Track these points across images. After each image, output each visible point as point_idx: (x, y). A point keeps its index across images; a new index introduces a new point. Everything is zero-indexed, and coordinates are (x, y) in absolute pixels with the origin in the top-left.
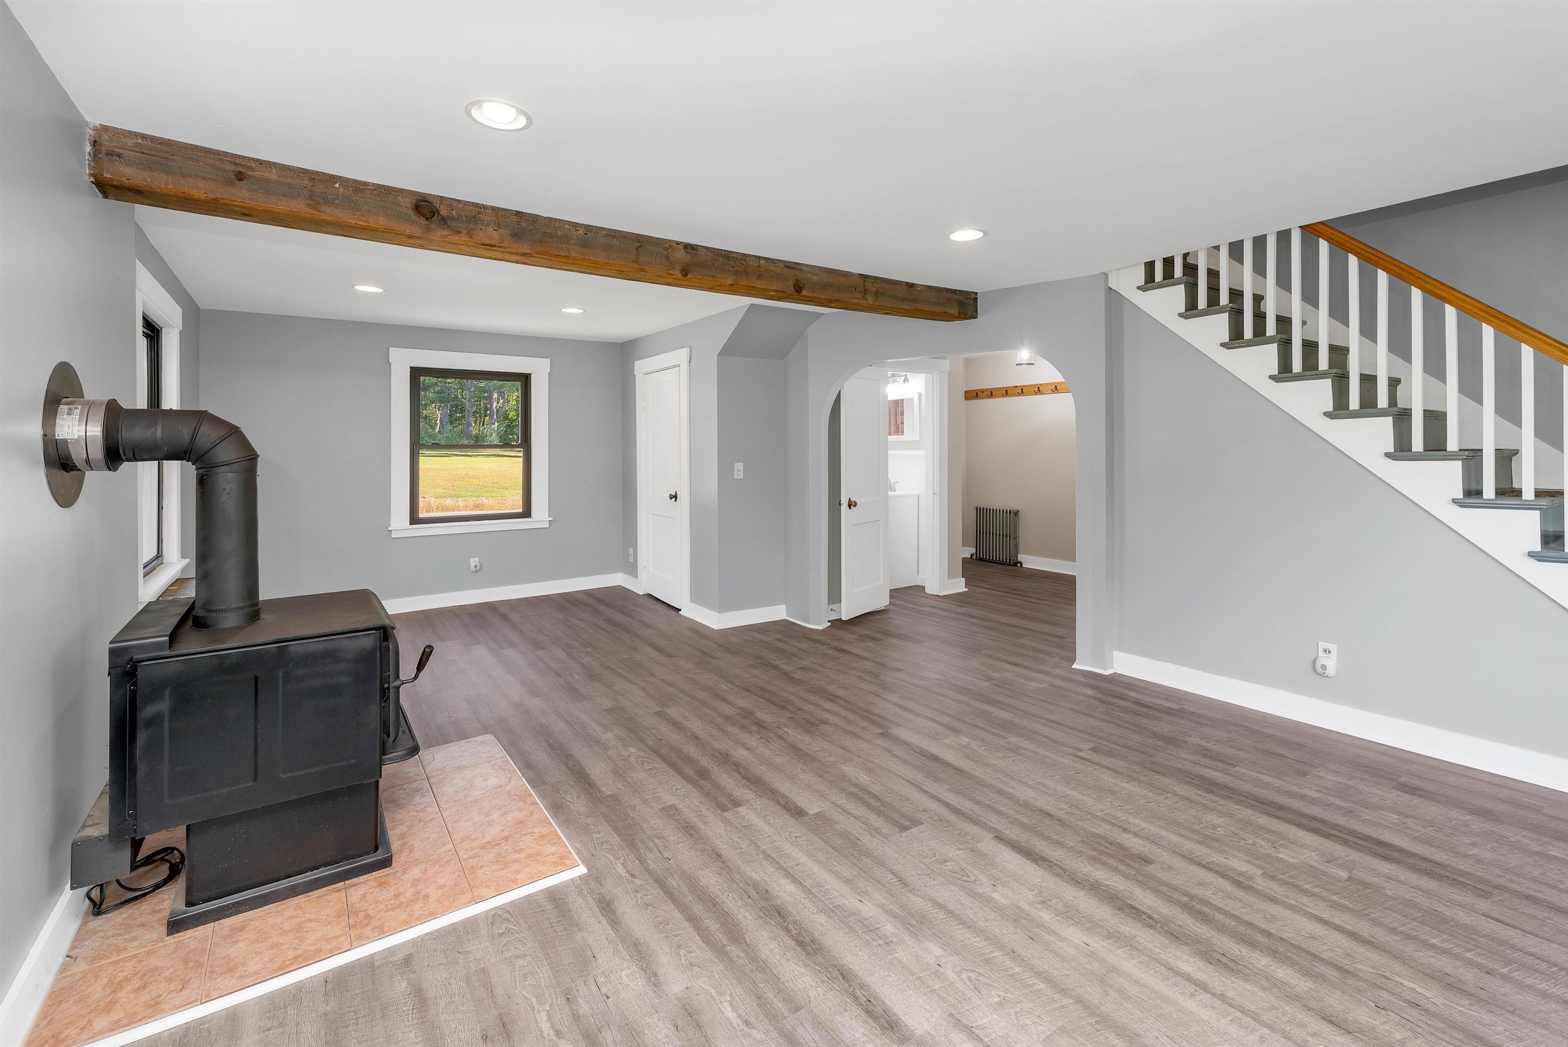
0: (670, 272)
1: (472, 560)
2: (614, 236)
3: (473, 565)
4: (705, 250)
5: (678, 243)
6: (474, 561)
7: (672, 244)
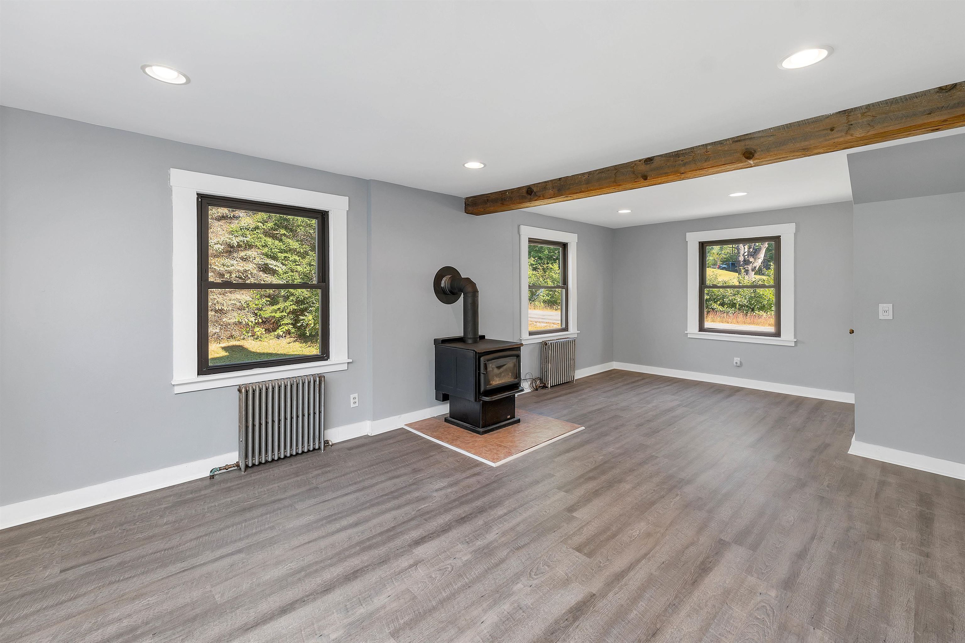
0: (636, 180)
1: (735, 359)
2: (602, 172)
3: (735, 362)
4: (660, 158)
5: (640, 161)
6: (737, 360)
7: (636, 163)
